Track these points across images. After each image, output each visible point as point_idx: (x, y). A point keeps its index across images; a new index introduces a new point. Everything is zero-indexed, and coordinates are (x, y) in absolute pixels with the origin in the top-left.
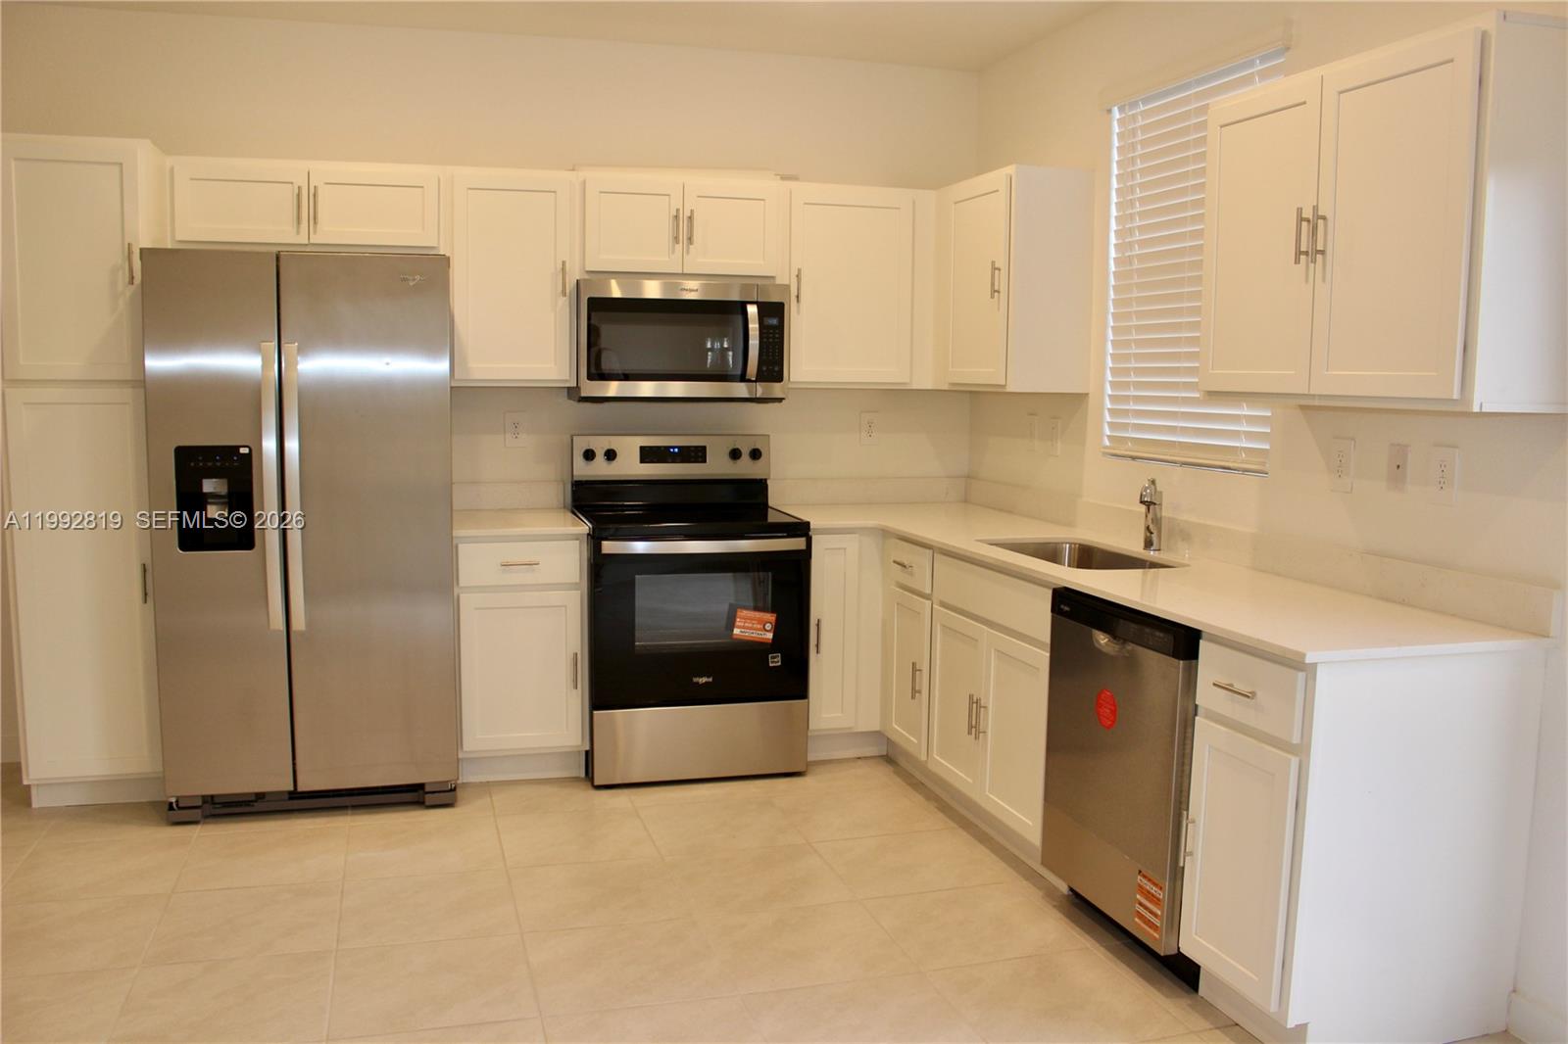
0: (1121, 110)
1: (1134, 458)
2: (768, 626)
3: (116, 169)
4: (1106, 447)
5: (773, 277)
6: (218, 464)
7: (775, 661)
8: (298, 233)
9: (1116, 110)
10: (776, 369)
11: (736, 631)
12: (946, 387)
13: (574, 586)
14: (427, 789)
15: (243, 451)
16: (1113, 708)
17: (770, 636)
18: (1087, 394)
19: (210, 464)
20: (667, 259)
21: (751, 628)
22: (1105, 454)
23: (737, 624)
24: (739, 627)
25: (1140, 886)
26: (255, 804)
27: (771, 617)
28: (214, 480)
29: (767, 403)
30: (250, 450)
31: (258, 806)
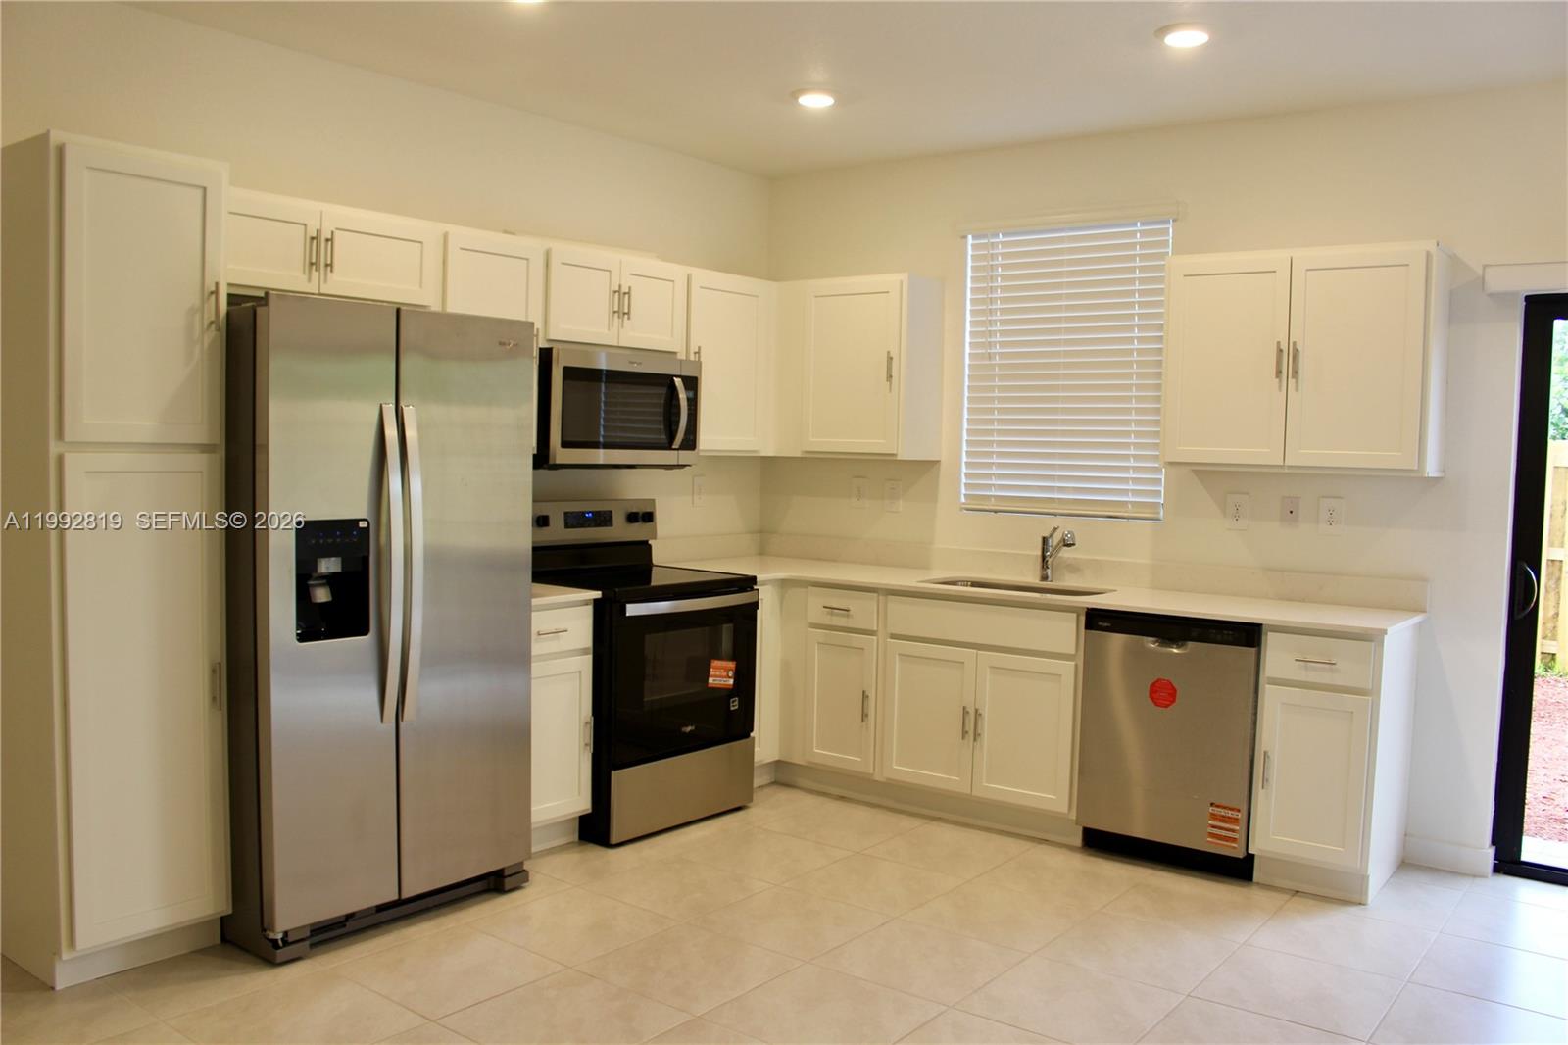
0: (974, 238)
1: (996, 511)
2: (731, 674)
3: (199, 193)
4: (964, 504)
5: (675, 353)
6: (338, 540)
7: (734, 705)
8: (309, 280)
9: (970, 237)
10: (692, 438)
11: (711, 680)
12: (799, 455)
13: (584, 652)
14: (506, 873)
15: (363, 524)
16: (1171, 692)
17: (731, 682)
18: (938, 461)
19: (330, 541)
20: (606, 331)
21: (720, 677)
22: (962, 509)
23: (712, 673)
24: (712, 677)
25: (1212, 814)
26: (347, 924)
27: (732, 665)
28: (333, 559)
29: (672, 469)
30: (369, 524)
31: (351, 926)
